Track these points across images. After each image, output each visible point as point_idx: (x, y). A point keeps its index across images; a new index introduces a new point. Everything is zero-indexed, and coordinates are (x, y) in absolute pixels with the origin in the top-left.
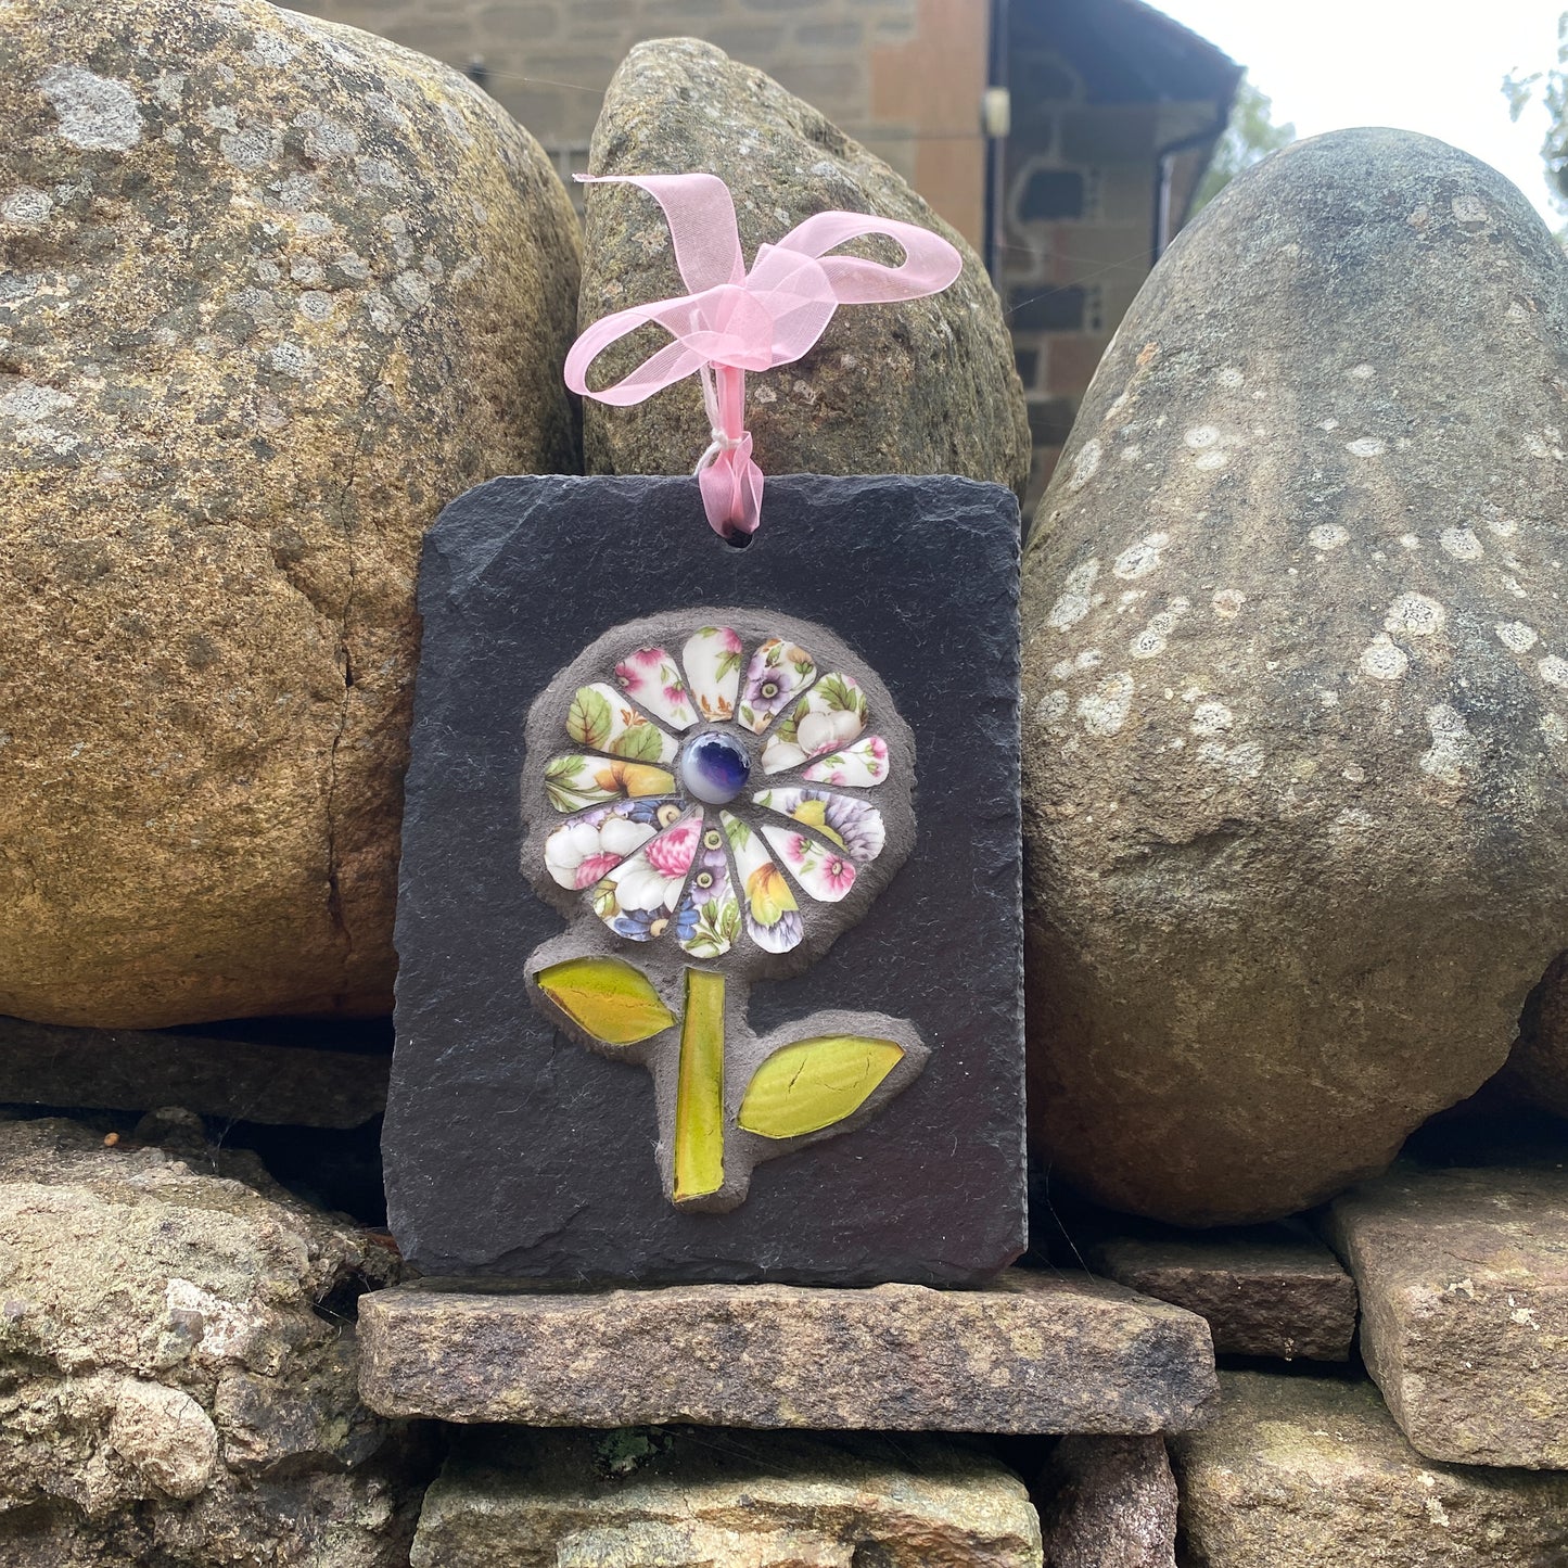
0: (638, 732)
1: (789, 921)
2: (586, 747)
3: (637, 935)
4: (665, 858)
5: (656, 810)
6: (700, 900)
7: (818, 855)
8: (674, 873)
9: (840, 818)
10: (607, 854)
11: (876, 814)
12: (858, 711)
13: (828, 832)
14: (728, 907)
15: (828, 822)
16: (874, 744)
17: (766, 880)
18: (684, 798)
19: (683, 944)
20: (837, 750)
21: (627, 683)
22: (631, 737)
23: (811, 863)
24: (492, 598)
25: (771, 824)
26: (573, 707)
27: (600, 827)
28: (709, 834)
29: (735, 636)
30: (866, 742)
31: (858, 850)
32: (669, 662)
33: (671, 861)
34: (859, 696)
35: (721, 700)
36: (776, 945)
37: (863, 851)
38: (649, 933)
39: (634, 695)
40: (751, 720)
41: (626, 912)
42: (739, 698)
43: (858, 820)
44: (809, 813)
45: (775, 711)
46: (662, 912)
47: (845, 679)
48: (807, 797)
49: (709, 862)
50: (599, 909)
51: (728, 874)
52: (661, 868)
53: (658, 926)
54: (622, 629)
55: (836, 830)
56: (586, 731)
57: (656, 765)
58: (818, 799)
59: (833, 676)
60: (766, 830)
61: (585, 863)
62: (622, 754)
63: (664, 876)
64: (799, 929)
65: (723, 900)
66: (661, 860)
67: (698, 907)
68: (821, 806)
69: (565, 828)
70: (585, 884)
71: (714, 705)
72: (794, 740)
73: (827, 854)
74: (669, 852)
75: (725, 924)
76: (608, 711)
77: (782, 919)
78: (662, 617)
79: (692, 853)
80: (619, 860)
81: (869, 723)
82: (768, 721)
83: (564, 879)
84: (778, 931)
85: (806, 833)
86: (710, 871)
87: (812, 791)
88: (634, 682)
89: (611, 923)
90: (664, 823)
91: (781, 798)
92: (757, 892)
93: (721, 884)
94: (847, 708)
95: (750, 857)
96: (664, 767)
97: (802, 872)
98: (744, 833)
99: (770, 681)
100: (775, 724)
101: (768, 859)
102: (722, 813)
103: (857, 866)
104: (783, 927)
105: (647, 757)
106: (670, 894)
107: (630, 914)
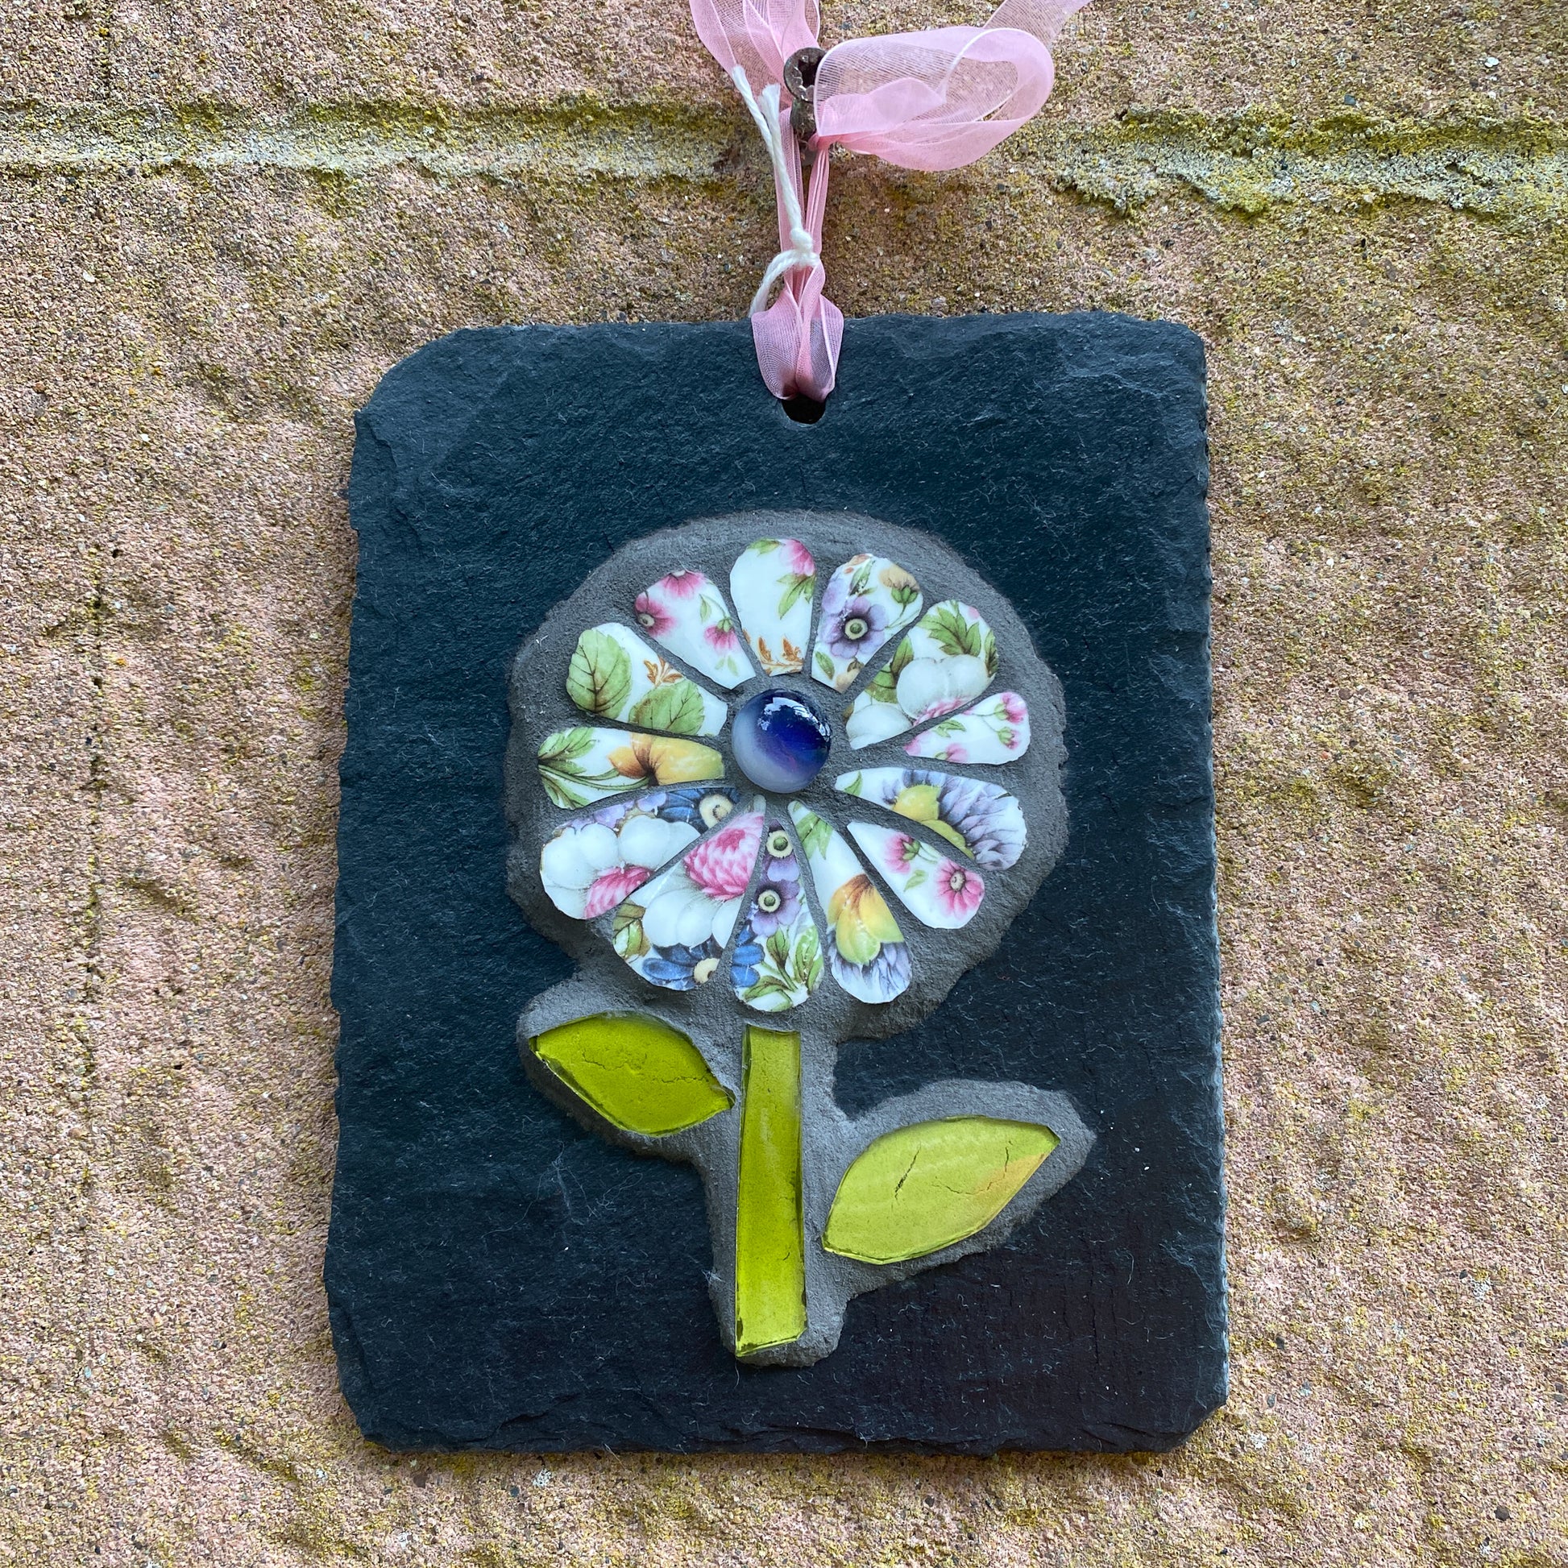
0: (669, 694)
1: (891, 956)
2: (595, 715)
3: (676, 982)
4: (712, 871)
5: (697, 802)
6: (763, 931)
7: (930, 861)
8: (725, 893)
9: (959, 811)
10: (629, 868)
11: (1013, 803)
12: (983, 656)
13: (944, 829)
14: (804, 939)
15: (944, 815)
16: (1007, 702)
17: (857, 898)
18: (736, 785)
19: (741, 992)
20: (954, 712)
21: (651, 622)
22: (660, 700)
23: (919, 874)
24: (457, 504)
25: (860, 819)
26: (575, 658)
27: (618, 828)
28: (774, 836)
29: (804, 551)
30: (994, 702)
31: (986, 854)
32: (709, 590)
33: (721, 876)
34: (984, 634)
35: (786, 644)
36: (873, 992)
37: (995, 856)
38: (692, 979)
39: (661, 638)
40: (830, 671)
41: (660, 950)
42: (812, 641)
43: (986, 812)
44: (916, 804)
45: (864, 658)
46: (709, 948)
47: (964, 610)
48: (912, 781)
49: (775, 875)
50: (620, 946)
51: (802, 892)
52: (706, 885)
53: (705, 968)
54: (640, 544)
55: (956, 827)
56: (596, 692)
57: (696, 738)
58: (928, 783)
59: (946, 606)
60: (856, 829)
61: (600, 881)
62: (647, 724)
63: (711, 896)
64: (904, 967)
65: (796, 929)
66: (707, 875)
68: (935, 792)
69: (569, 832)
70: (599, 911)
71: (777, 651)
72: (892, 699)
73: (943, 861)
74: (717, 862)
75: (803, 963)
76: (625, 662)
77: (881, 954)
78: (700, 527)
79: (751, 864)
80: (647, 876)
81: (1001, 676)
82: (855, 673)
83: (569, 904)
84: (875, 972)
85: (913, 831)
86: (777, 888)
87: (920, 772)
88: (661, 622)
89: (637, 964)
90: (710, 821)
91: (874, 783)
92: (844, 918)
93: (792, 906)
94: (967, 651)
95: (833, 866)
96: (705, 741)
97: (910, 885)
98: (823, 834)
99: (856, 615)
100: (864, 678)
101: (858, 870)
102: (792, 805)
103: (987, 876)
104: (883, 965)
105: (683, 727)
106: (721, 922)
107: (664, 952)
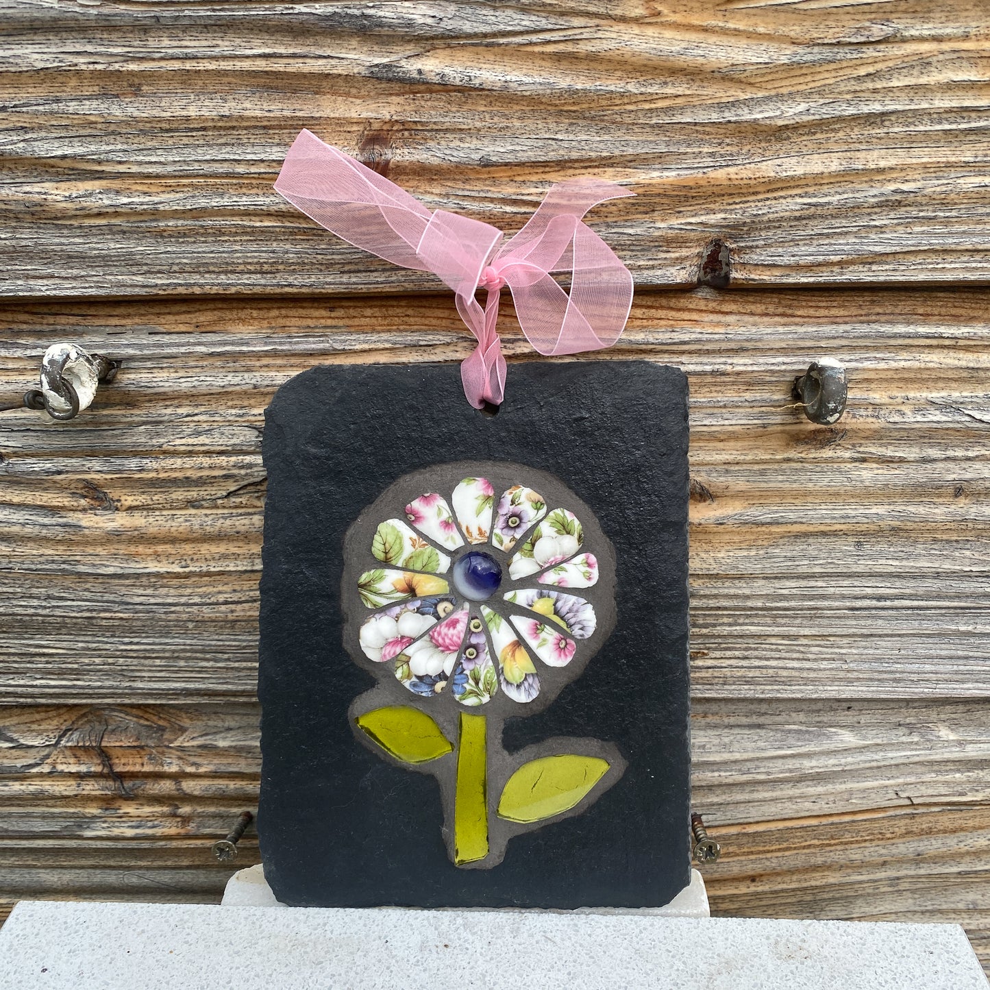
0: (422, 553)
1: (530, 680)
2: (386, 563)
3: (425, 692)
4: (443, 639)
5: (436, 605)
6: (468, 667)
7: (549, 634)
8: (449, 649)
9: (564, 610)
10: (403, 637)
11: (590, 607)
12: (576, 535)
13: (556, 619)
14: (488, 672)
15: (556, 612)
16: (588, 558)
18: (455, 597)
19: (457, 697)
20: (562, 562)
21: (413, 518)
22: (418, 556)
23: (544, 640)
24: (316, 457)
25: (516, 614)
26: (377, 537)
27: (397, 618)
28: (473, 622)
29: (490, 484)
30: (582, 557)
31: (577, 632)
32: (442, 503)
33: (447, 641)
34: (576, 524)
35: (480, 529)
36: (520, 697)
37: (581, 632)
38: (433, 691)
39: (418, 526)
40: (501, 542)
41: (418, 677)
42: (492, 528)
43: (577, 611)
44: (543, 607)
45: (518, 536)
46: (442, 676)
47: (567, 513)
48: (541, 596)
49: (474, 641)
50: (398, 675)
51: (487, 649)
52: (440, 646)
53: (440, 686)
54: (408, 478)
55: (562, 618)
56: (386, 553)
57: (436, 575)
58: (549, 597)
59: (558, 511)
60: (513, 618)
61: (388, 644)
62: (411, 568)
63: (443, 651)
64: (537, 685)
65: (484, 667)
66: (440, 641)
67: (467, 672)
68: (552, 602)
69: (373, 620)
70: (388, 658)
71: (475, 532)
72: (532, 556)
73: (556, 634)
74: (446, 635)
75: (487, 683)
76: (401, 538)
77: (525, 679)
78: (437, 468)
79: (462, 635)
80: (412, 641)
81: (585, 545)
82: (513, 543)
83: (374, 655)
84: (523, 688)
85: (541, 621)
86: (475, 647)
87: (545, 591)
88: (418, 518)
89: (407, 684)
90: (442, 615)
91: (523, 597)
92: (508, 661)
93: (482, 656)
94: (568, 533)
95: (502, 636)
96: (440, 576)
97: (540, 646)
98: (497, 621)
99: (514, 515)
100: (518, 546)
101: (515, 638)
102: (482, 607)
103: (577, 641)
104: (526, 684)
105: (429, 569)
106: (447, 664)
107: (420, 678)
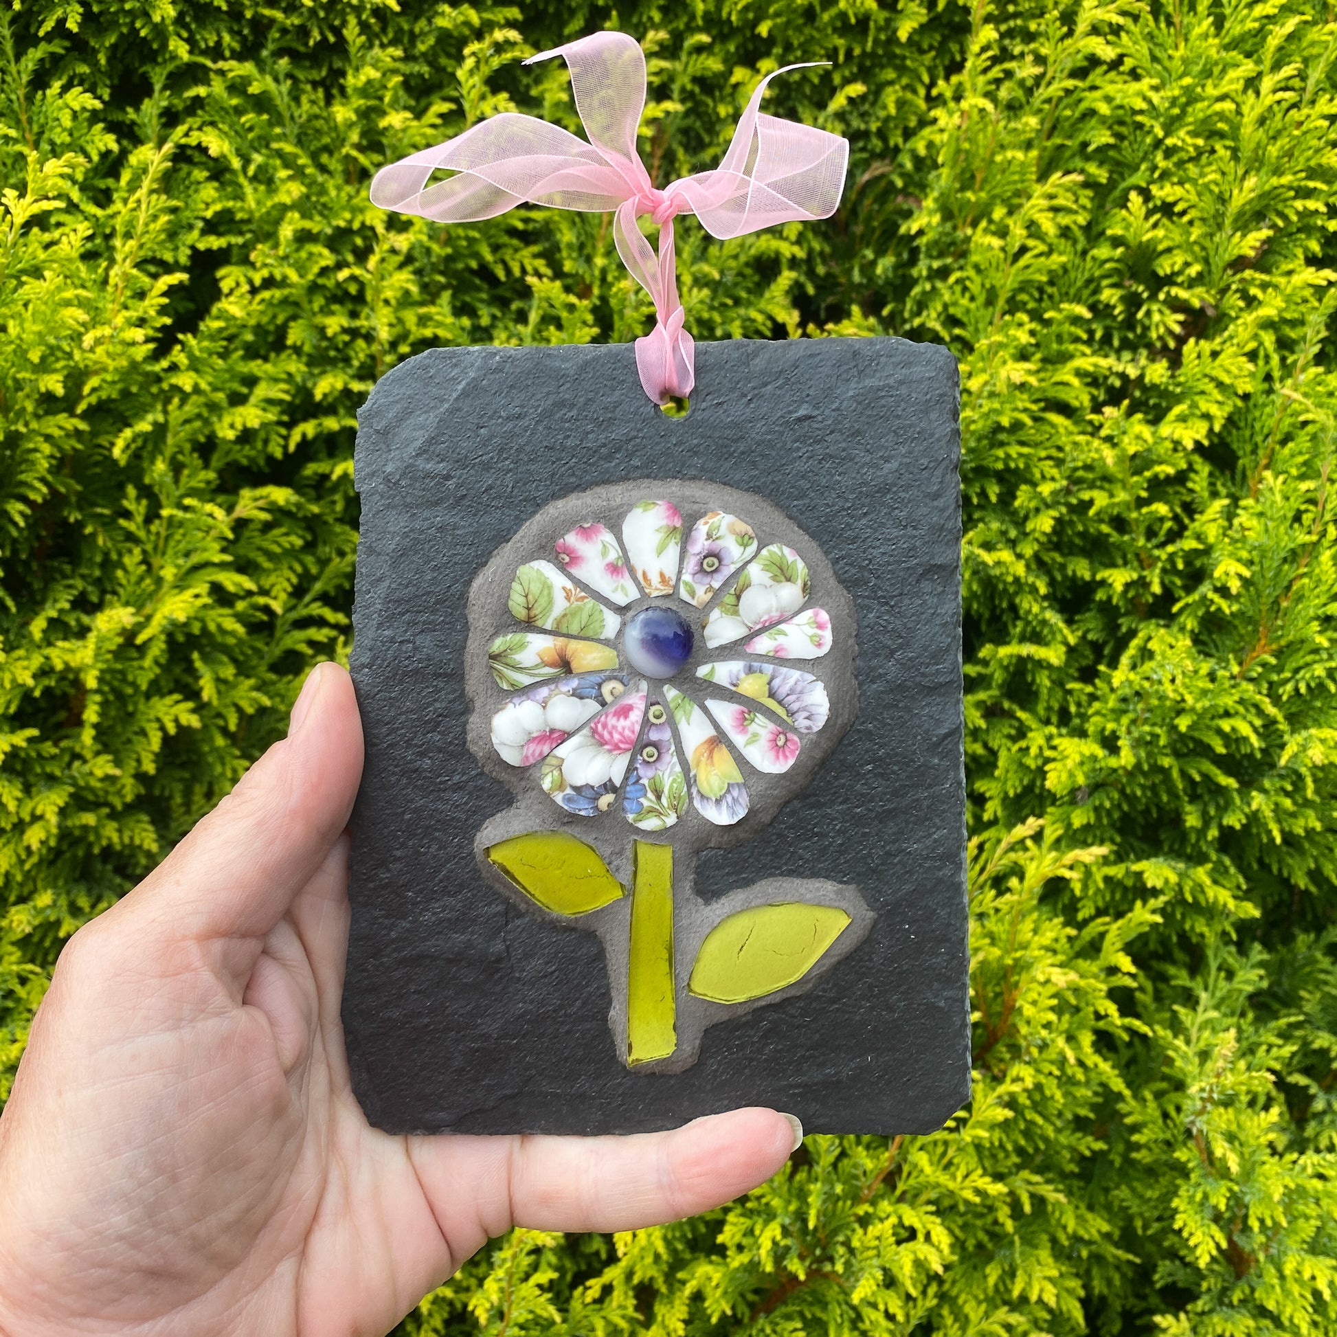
0: (580, 609)
1: (735, 793)
2: (529, 625)
3: (585, 810)
4: (611, 734)
5: (600, 685)
6: (646, 775)
7: (762, 727)
8: (619, 748)
9: (783, 691)
10: (552, 731)
11: (820, 685)
12: (800, 583)
13: (772, 704)
14: (674, 781)
15: (772, 695)
16: (816, 615)
17: (711, 752)
18: (627, 673)
19: (630, 817)
20: (779, 623)
21: (567, 559)
22: (573, 614)
23: (755, 735)
24: (431, 475)
25: (713, 697)
26: (516, 586)
27: (544, 703)
28: (653, 709)
29: (675, 510)
30: (809, 613)
31: (801, 722)
32: (608, 537)
33: (616, 736)
34: (800, 567)
35: (662, 575)
36: (722, 817)
37: (807, 723)
38: (596, 808)
39: (574, 571)
40: (692, 594)
41: (575, 788)
42: (680, 572)
43: (801, 692)
44: (752, 686)
45: (716, 585)
46: (609, 787)
47: (786, 550)
48: (750, 670)
49: (654, 736)
50: (546, 784)
51: (673, 748)
52: (606, 743)
53: (606, 800)
54: (560, 503)
55: (780, 703)
56: (529, 609)
57: (599, 641)
58: (761, 672)
59: (774, 548)
61: (532, 740)
62: (564, 631)
63: (610, 751)
64: (745, 800)
65: (669, 774)
66: (606, 736)
67: (644, 781)
68: (766, 679)
69: (511, 706)
70: (532, 761)
71: (655, 579)
72: (736, 613)
73: (771, 726)
74: (614, 727)
75: (675, 797)
76: (550, 588)
77: (728, 791)
78: (601, 491)
79: (637, 728)
80: (565, 736)
81: (811, 595)
82: (710, 595)
83: (511, 756)
84: (724, 804)
85: (750, 706)
86: (655, 745)
87: (755, 664)
88: (575, 559)
89: (559, 798)
90: (609, 698)
91: (723, 672)
92: (703, 766)
93: (666, 758)
94: (789, 580)
95: (694, 731)
96: (606, 643)
97: (748, 744)
98: (688, 707)
99: (711, 554)
100: (716, 597)
101: (712, 732)
102: (666, 688)
103: (801, 737)
104: (729, 799)
105: (590, 633)
106: (615, 769)
107: (577, 789)
